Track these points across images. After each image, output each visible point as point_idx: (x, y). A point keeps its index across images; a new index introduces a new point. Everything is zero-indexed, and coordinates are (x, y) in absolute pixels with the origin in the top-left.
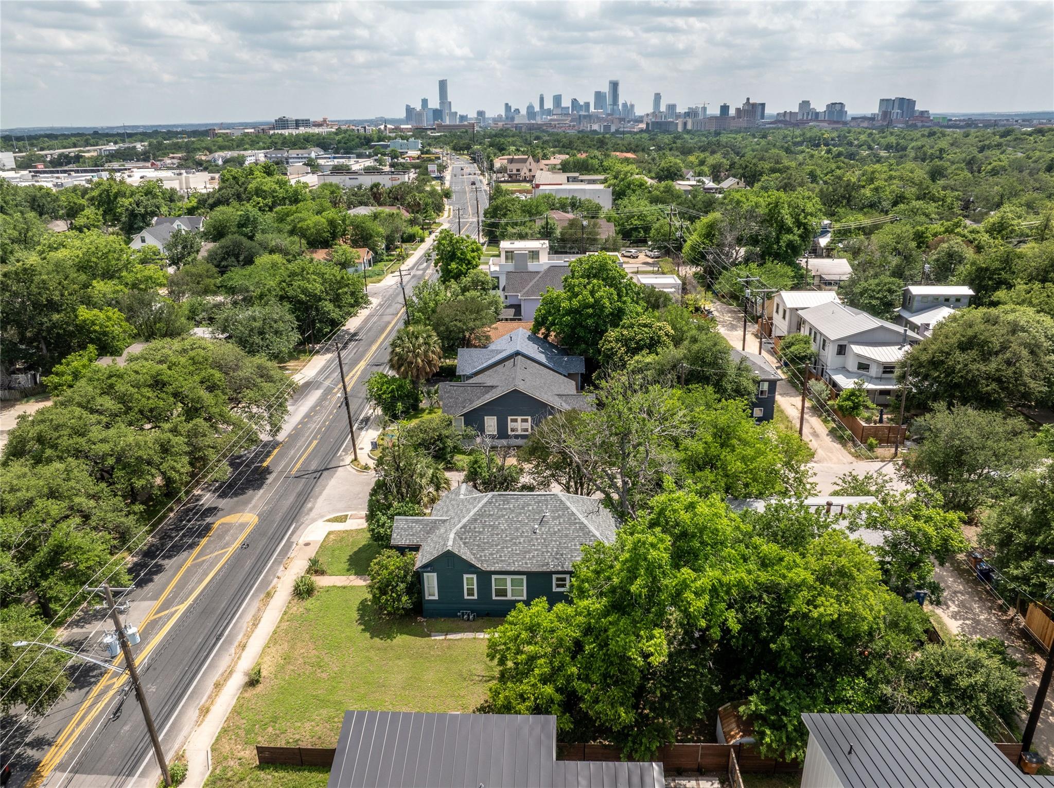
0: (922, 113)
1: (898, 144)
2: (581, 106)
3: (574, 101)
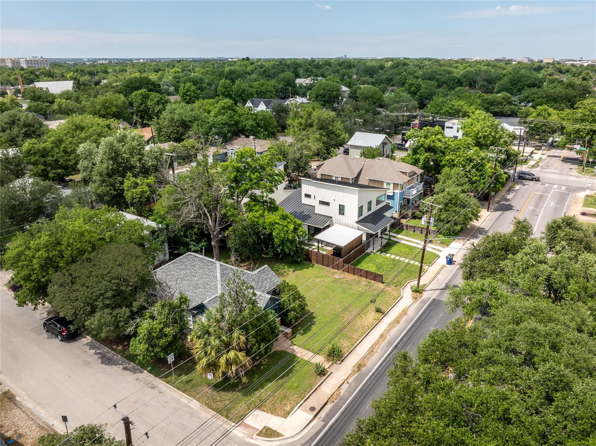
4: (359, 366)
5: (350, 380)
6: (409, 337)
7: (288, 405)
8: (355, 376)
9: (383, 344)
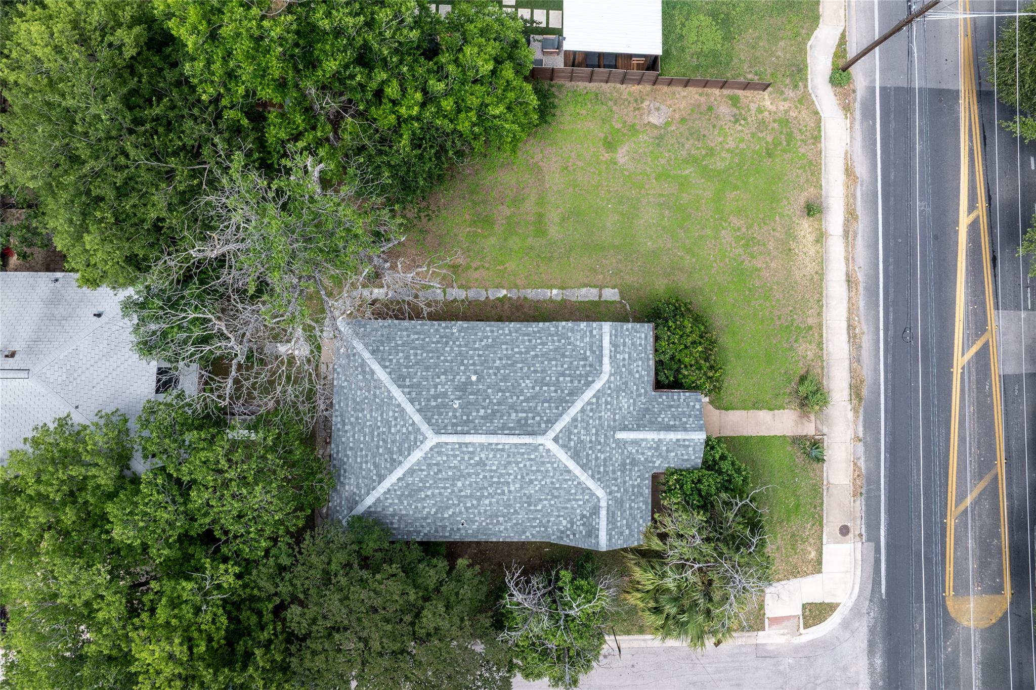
4: (857, 391)
7: (809, 549)
8: (862, 416)
9: (862, 304)
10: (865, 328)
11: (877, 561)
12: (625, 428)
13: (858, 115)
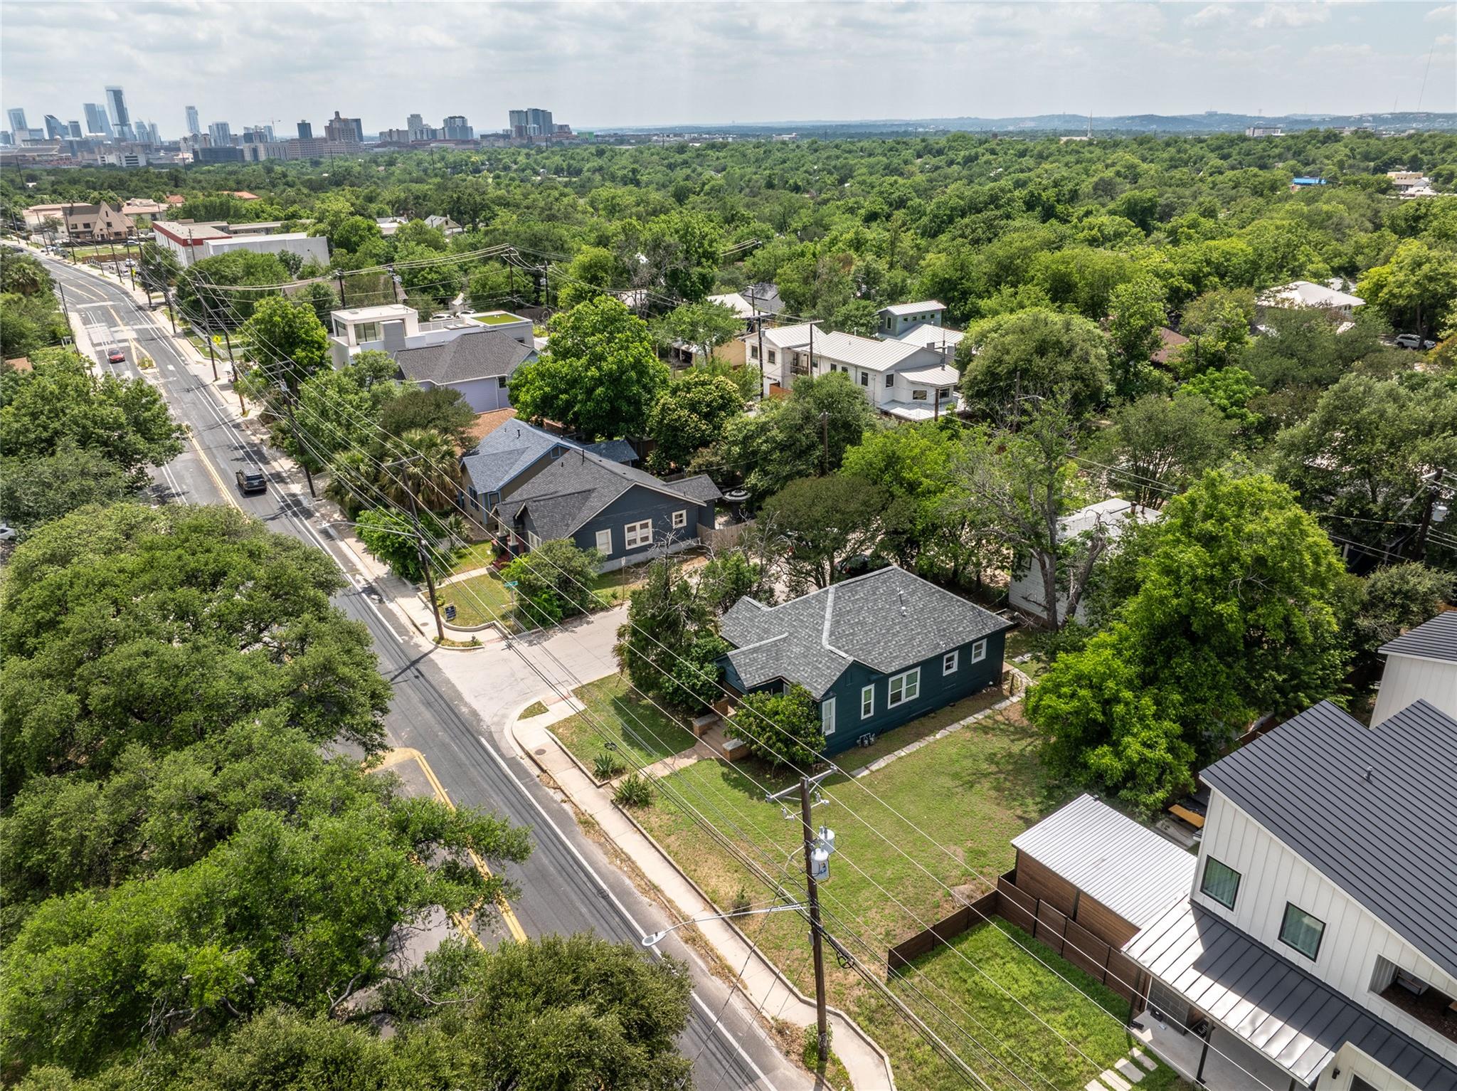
0: (561, 127)
1: (569, 166)
2: (66, 128)
3: (50, 120)
4: (589, 824)
5: (566, 806)
6: (604, 912)
8: (573, 816)
9: (627, 881)
10: (612, 868)
11: (497, 749)
12: (784, 639)
13: (762, 1034)
